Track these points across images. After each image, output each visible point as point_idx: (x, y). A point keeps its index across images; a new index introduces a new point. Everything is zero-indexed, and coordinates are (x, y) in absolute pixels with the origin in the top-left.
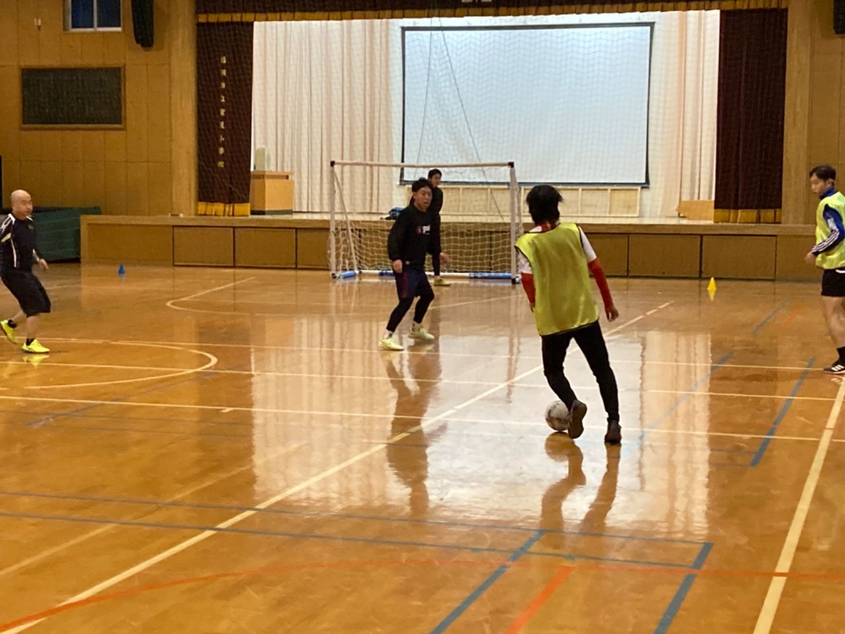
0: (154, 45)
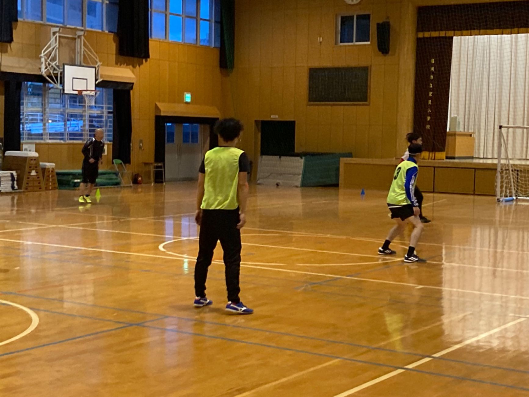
0: (390, 52)
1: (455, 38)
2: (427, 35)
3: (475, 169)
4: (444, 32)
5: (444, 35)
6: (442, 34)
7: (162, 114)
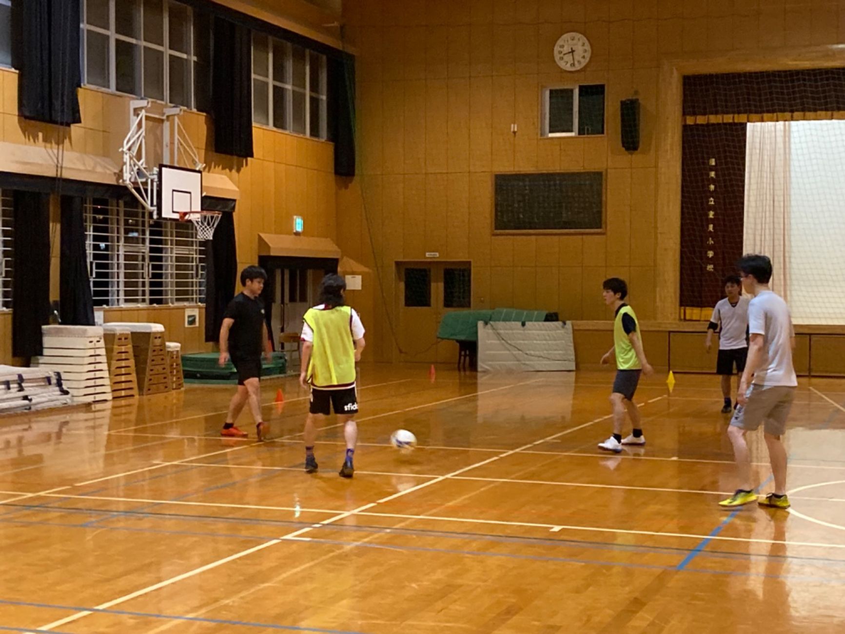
0: (640, 148)
1: (749, 125)
2: (701, 120)
3: (810, 334)
4: (731, 116)
5: (731, 121)
6: (728, 118)
7: (272, 254)
